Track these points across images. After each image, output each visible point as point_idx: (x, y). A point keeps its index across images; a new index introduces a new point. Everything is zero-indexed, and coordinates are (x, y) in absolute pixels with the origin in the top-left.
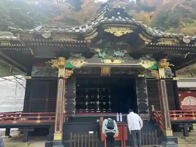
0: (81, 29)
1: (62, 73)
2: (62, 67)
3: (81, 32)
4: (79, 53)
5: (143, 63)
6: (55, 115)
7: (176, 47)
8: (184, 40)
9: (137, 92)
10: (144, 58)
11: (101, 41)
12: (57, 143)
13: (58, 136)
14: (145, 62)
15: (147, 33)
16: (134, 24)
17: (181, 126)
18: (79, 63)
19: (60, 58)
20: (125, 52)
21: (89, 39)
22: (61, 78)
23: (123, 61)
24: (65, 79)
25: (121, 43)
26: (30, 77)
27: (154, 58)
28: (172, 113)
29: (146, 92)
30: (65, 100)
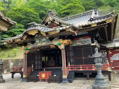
2: (24, 49)
10: (54, 40)
14: (55, 42)
20: (47, 38)
21: (24, 39)
23: (46, 43)
28: (80, 66)
29: (71, 55)
30: (36, 62)
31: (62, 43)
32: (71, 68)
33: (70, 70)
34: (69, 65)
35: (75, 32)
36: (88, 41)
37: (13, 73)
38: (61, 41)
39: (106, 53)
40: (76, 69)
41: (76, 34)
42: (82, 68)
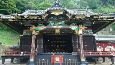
0: (40, 13)
1: (34, 32)
2: (34, 30)
3: (40, 15)
4: (42, 23)
5: (72, 27)
6: (30, 52)
7: (84, 19)
8: (87, 16)
9: (73, 42)
10: (72, 25)
11: (52, 17)
12: (31, 63)
13: (32, 60)
15: (69, 14)
16: (63, 10)
17: (93, 58)
18: (42, 28)
19: (33, 26)
20: (63, 22)
21: (44, 17)
22: (33, 35)
23: (62, 26)
24: (36, 35)
25: (61, 18)
26: (22, 35)
27: (77, 24)
28: (89, 52)
30: (38, 46)
31: (81, 29)
36: (90, 32)
42: (91, 53)
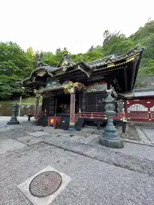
9: (80, 101)
10: (64, 83)
14: (65, 85)
23: (56, 86)
28: (91, 114)
29: (83, 101)
31: (72, 86)
32: (82, 116)
33: (80, 117)
34: (80, 112)
35: (87, 73)
36: (103, 87)
37: (30, 116)
38: (71, 83)
39: (123, 103)
40: (86, 117)
41: (88, 75)
42: (93, 116)
